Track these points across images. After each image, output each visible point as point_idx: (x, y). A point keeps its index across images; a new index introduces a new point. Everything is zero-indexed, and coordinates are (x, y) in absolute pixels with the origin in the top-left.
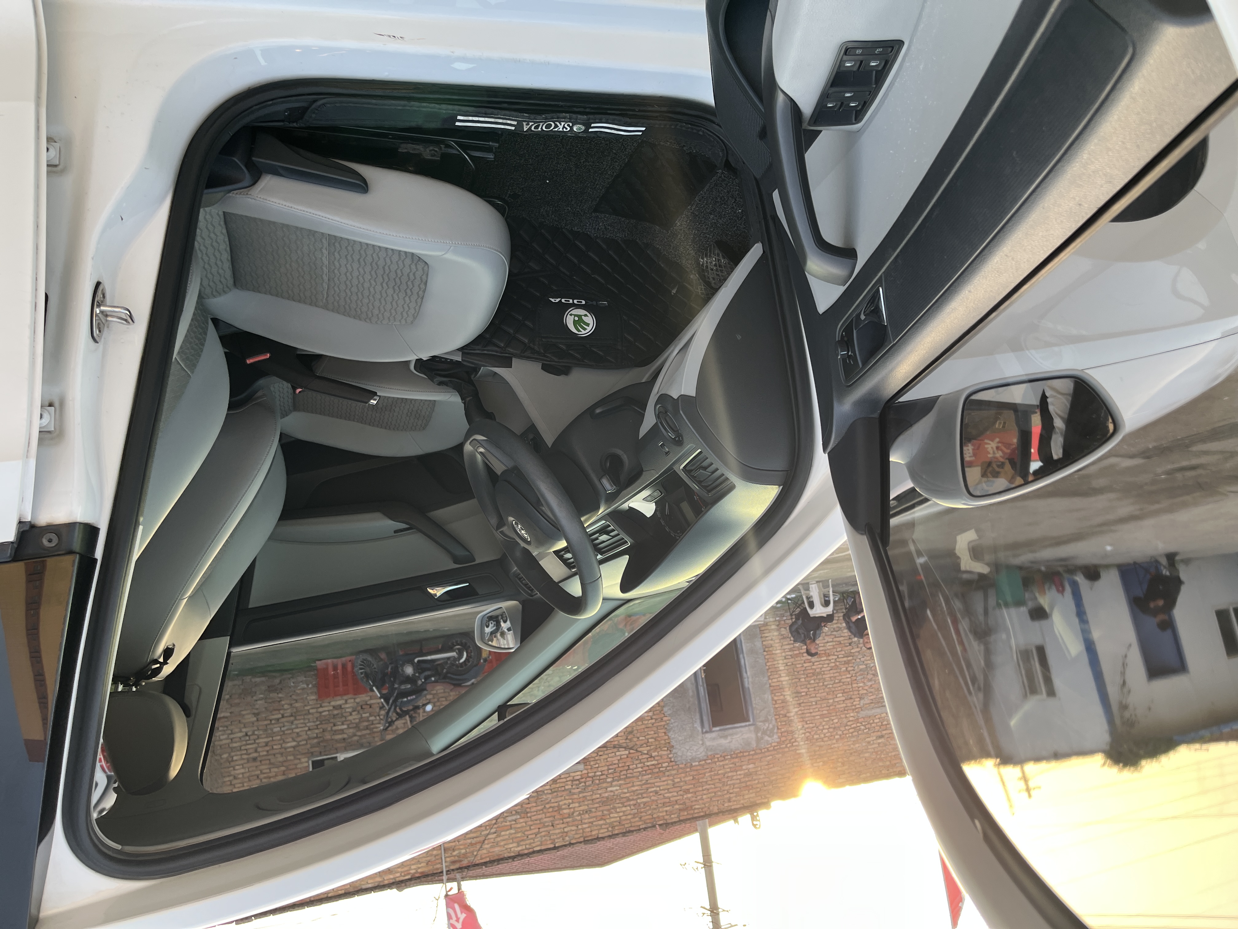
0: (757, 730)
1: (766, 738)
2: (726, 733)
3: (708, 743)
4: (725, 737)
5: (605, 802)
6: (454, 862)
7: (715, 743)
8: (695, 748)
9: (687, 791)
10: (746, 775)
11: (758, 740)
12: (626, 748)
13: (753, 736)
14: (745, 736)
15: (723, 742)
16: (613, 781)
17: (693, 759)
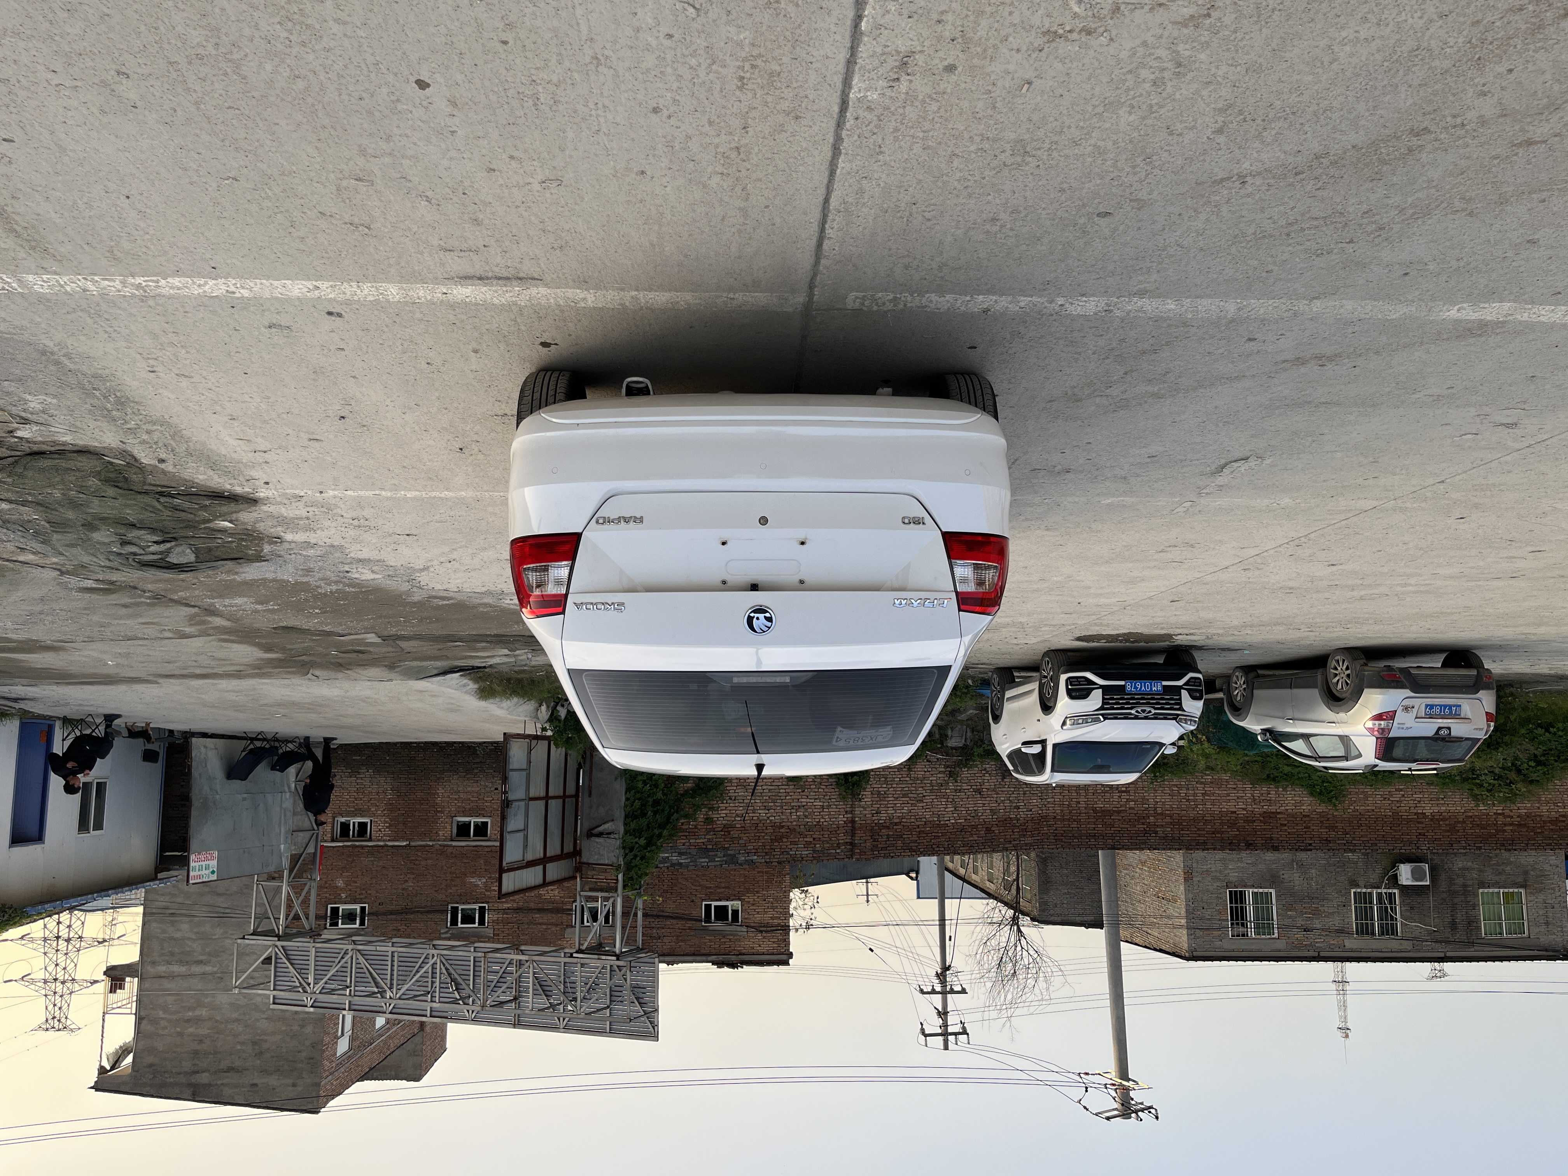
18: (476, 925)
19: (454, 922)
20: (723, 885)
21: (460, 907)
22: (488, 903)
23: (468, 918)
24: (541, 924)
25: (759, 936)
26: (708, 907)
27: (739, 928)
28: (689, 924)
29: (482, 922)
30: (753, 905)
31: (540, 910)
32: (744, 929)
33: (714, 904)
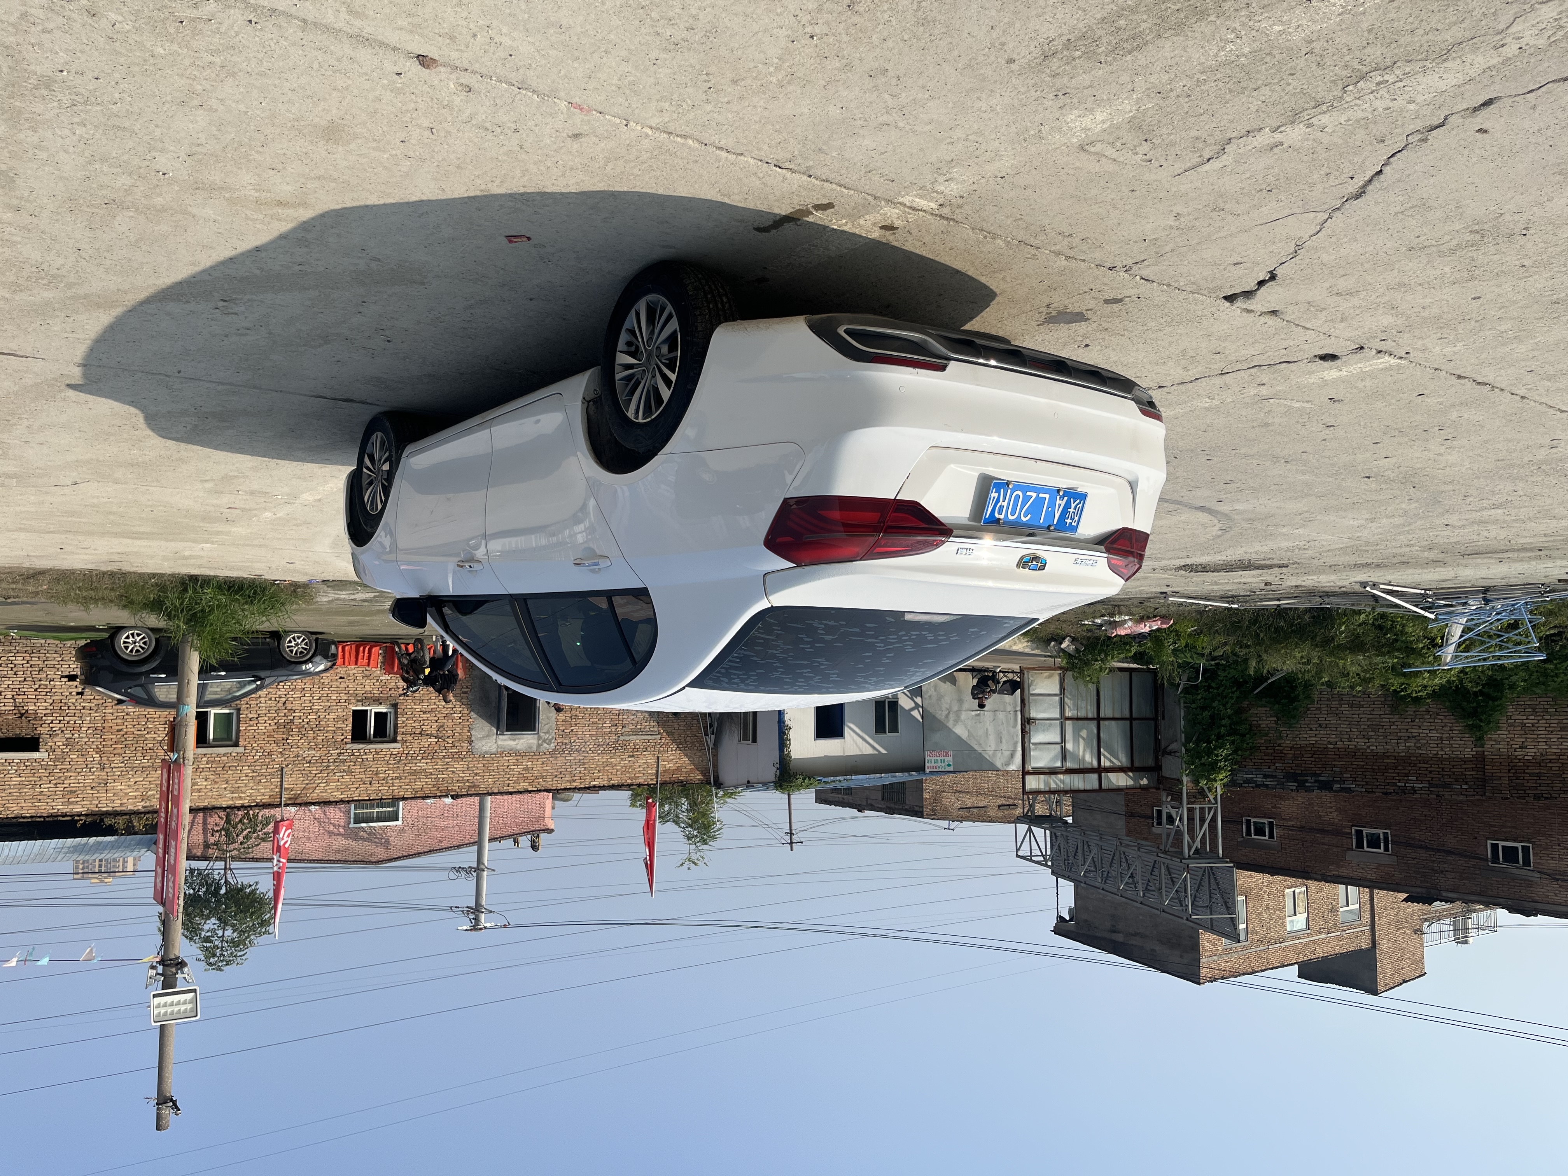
0: (539, 738)
1: (545, 745)
2: (515, 737)
3: (500, 743)
4: (514, 740)
5: (414, 773)
6: (290, 799)
7: (506, 743)
8: (489, 745)
9: (476, 775)
10: (524, 769)
11: (539, 745)
12: (436, 737)
13: (535, 742)
14: (531, 741)
15: (512, 743)
16: (423, 758)
17: (486, 753)
18: (1267, 838)
19: (1249, 833)
20: (1509, 824)
21: (1253, 820)
22: (1274, 818)
23: (1260, 831)
24: (1324, 844)
25: (1555, 885)
26: (1495, 847)
27: (1530, 873)
28: (1473, 862)
29: (1271, 836)
30: (1546, 849)
31: (1322, 831)
32: (1537, 875)
33: (1501, 844)
